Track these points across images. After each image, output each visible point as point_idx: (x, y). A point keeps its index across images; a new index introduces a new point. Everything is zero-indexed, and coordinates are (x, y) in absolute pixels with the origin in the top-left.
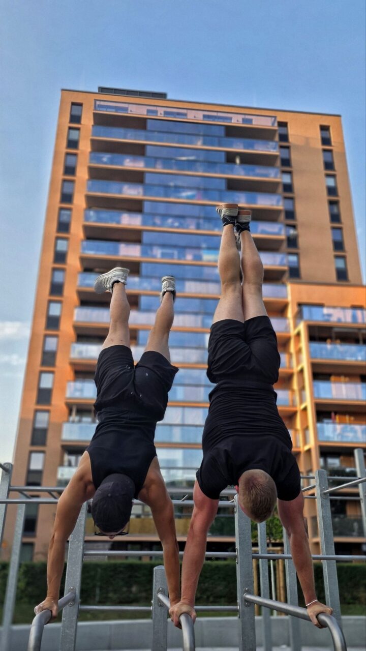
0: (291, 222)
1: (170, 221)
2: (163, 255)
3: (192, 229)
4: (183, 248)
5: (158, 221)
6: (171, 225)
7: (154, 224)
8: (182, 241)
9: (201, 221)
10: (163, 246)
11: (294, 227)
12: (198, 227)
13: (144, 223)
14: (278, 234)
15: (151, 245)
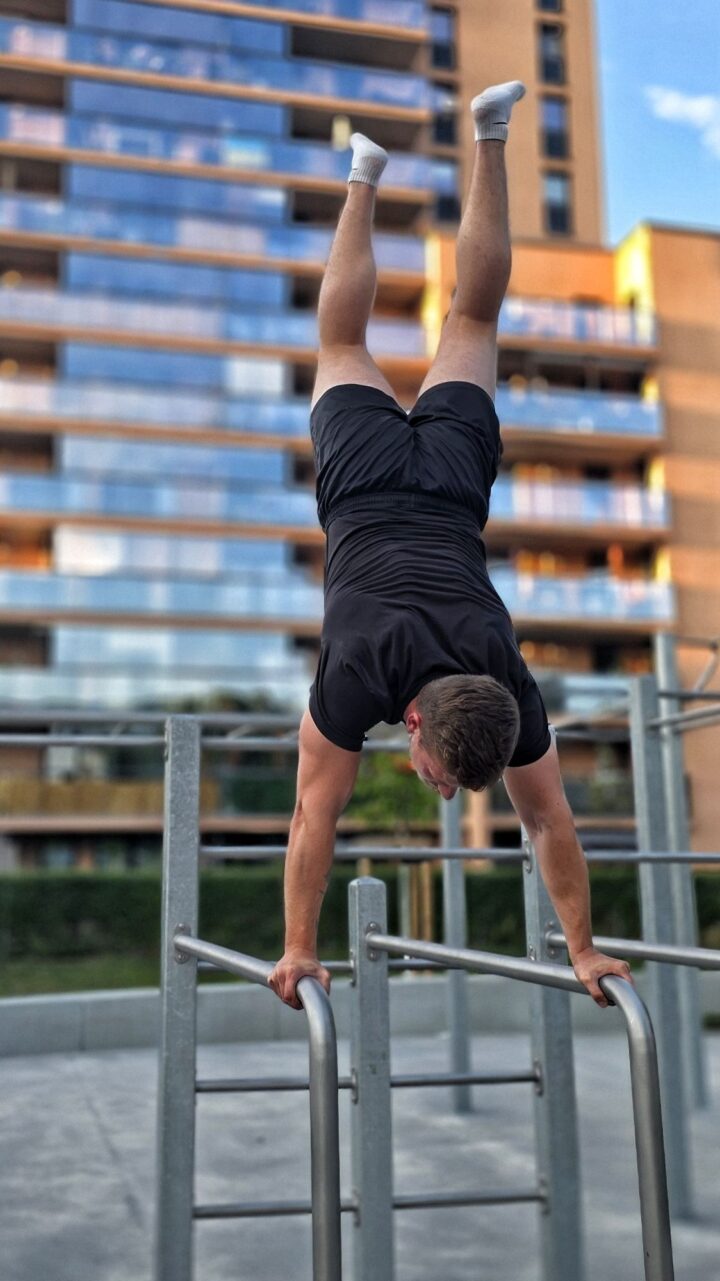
0: (443, 75)
1: (140, 52)
2: (126, 146)
3: (196, 79)
4: (173, 130)
5: (108, 49)
6: (143, 64)
7: (99, 60)
8: (172, 110)
9: (223, 59)
10: (124, 120)
11: (450, 88)
12: (214, 73)
13: (73, 54)
14: (411, 104)
15: (91, 117)
